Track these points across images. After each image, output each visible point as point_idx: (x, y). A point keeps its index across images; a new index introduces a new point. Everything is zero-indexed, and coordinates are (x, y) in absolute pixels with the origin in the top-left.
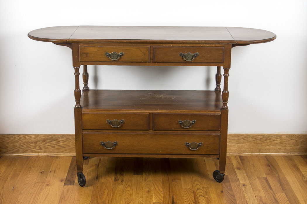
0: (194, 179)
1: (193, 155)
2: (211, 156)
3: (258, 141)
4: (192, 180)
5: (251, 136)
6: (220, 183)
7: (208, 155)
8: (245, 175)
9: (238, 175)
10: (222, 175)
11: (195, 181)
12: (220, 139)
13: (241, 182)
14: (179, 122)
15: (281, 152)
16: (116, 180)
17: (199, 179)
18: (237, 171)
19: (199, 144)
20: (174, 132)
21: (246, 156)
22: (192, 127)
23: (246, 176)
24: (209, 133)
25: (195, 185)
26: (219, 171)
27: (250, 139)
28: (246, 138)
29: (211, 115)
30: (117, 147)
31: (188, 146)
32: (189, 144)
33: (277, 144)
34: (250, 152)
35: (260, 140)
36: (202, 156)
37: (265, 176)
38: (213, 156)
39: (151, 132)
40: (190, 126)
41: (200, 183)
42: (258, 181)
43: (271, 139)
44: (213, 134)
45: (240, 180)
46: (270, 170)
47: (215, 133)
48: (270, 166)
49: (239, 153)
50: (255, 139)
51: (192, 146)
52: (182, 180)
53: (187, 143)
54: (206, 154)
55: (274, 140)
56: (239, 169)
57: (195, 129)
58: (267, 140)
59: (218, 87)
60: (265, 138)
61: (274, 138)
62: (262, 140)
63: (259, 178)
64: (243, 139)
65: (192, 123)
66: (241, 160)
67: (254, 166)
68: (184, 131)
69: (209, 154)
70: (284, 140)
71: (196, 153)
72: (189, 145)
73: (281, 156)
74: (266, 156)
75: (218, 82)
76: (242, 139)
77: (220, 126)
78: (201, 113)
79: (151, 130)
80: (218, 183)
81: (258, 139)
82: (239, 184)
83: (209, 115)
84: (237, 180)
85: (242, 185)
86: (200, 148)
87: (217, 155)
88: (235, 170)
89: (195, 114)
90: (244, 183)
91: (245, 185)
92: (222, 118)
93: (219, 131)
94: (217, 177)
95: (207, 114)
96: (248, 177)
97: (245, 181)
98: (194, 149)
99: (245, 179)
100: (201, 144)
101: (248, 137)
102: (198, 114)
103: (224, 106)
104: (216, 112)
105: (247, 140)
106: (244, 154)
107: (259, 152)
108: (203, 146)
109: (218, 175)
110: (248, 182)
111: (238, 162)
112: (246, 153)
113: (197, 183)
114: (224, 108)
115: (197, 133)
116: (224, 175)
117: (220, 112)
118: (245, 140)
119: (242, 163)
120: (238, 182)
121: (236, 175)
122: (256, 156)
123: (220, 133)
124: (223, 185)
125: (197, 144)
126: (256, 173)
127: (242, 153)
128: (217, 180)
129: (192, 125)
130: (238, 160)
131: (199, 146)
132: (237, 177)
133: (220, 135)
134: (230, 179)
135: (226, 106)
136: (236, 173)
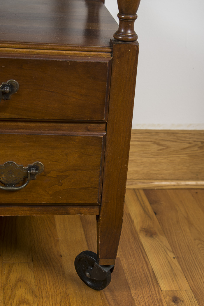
0: (13, 277)
1: (7, 208)
2: (71, 209)
3: (196, 148)
4: (7, 279)
5: (179, 135)
6: (98, 293)
8: (171, 255)
10: (106, 270)
11: (16, 283)
13: (165, 286)
17: (30, 276)
18: (145, 241)
19: (30, 168)
21: (162, 190)
23: (175, 261)
24: (65, 129)
25: (15, 302)
26: (97, 256)
27: (175, 143)
28: (166, 143)
29: (74, 65)
34: (172, 180)
36: (40, 208)
38: (77, 208)
41: (33, 293)
44: (81, 133)
45: (158, 276)
47: (88, 130)
49: (143, 183)
50: (188, 145)
51: (3, 178)
54: (54, 202)
56: (150, 233)
64: (159, 144)
65: (4, 93)
66: (151, 202)
67: (190, 224)
69: (65, 202)
71: (21, 201)
76: (155, 143)
78: (38, 54)
80: (91, 292)
81: (196, 145)
82: (159, 292)
83: (66, 61)
84: (149, 275)
85: (168, 297)
86: (31, 181)
87: (92, 205)
88: (139, 237)
89: (16, 58)
90: (175, 290)
91: (179, 296)
92: (114, 74)
93: (103, 122)
94: (88, 274)
95: (60, 60)
96: (180, 264)
97: (174, 280)
98: (10, 188)
99: (175, 275)
100: (36, 170)
101: (172, 139)
102: (24, 58)
103: (123, 31)
104: (93, 53)
105: (168, 147)
106: (157, 183)
107: (197, 179)
108: (45, 175)
109: (93, 266)
110: (185, 285)
111: (144, 208)
112: (162, 182)
113: (21, 292)
114: (124, 39)
115: (22, 131)
116: (112, 270)
117: (109, 54)
118: (161, 147)
119: (156, 214)
120: (154, 286)
121: (146, 258)
122: (190, 189)
123: (106, 130)
124: (108, 300)
125: (21, 167)
126: (201, 249)
127: (151, 181)
128: (89, 283)
129: (3, 98)
130: (142, 203)
131: (29, 175)
132: (149, 267)
133: (105, 136)
134: (127, 274)
135: (129, 32)
136: (144, 249)
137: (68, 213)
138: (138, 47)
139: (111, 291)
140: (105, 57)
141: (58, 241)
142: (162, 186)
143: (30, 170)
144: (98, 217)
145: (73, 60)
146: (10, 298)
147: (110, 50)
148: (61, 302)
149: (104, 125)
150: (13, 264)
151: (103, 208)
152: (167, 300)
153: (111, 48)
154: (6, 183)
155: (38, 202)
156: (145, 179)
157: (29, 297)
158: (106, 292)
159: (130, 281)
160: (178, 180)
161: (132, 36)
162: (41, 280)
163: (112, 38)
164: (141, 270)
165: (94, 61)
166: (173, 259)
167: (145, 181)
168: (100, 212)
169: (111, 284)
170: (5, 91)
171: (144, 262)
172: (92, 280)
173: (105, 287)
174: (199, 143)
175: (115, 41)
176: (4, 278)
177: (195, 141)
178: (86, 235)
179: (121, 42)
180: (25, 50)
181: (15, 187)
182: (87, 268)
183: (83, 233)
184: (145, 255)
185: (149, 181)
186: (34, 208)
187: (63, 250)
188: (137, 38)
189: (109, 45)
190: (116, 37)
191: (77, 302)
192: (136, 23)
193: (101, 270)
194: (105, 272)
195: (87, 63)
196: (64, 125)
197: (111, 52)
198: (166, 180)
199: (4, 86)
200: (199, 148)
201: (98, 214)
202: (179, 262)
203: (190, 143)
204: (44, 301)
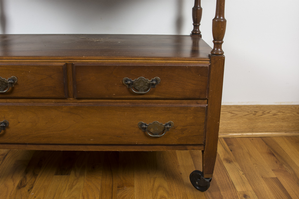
0: (157, 184)
1: (154, 147)
2: (189, 147)
4: (153, 185)
5: (242, 108)
6: (203, 193)
7: (183, 146)
8: (241, 173)
9: (230, 174)
10: (208, 180)
11: (158, 188)
12: (207, 114)
13: (239, 189)
14: (126, 81)
15: (282, 131)
16: (21, 186)
17: (166, 184)
18: (226, 165)
19: (166, 125)
20: (117, 102)
21: (233, 138)
22: (151, 93)
23: (244, 176)
24: (185, 103)
25: (158, 197)
26: (202, 173)
27: (240, 112)
28: (235, 112)
30: (7, 130)
31: (144, 129)
32: (146, 125)
33: (278, 120)
34: (239, 132)
35: (255, 114)
36: (171, 147)
37: (273, 175)
38: (192, 147)
39: (72, 102)
40: (148, 89)
41: (168, 193)
42: (266, 186)
43: (271, 113)
44: (194, 105)
45: (235, 184)
46: (277, 163)
47: (198, 103)
48: (274, 155)
49: (223, 134)
50: (247, 113)
51: (152, 130)
52: (135, 187)
53: (142, 124)
54: (179, 143)
55: (274, 115)
56: (229, 161)
57: (158, 97)
58: (265, 114)
59: (196, 29)
60: (261, 112)
61: (274, 112)
62: (257, 114)
63: (266, 179)
64: (231, 113)
65: (153, 84)
66: (228, 145)
67: (251, 156)
68: (137, 101)
69: (185, 143)
70: (288, 115)
71: (161, 143)
72: (146, 128)
73: (282, 137)
74: (262, 138)
75: (197, 19)
76: (229, 112)
77: (209, 88)
79: (71, 99)
80: (199, 192)
81: (252, 113)
82: (236, 193)
83: (186, 66)
84: (230, 184)
85: (241, 195)
86: (167, 132)
87: (200, 145)
88: (223, 163)
89: (159, 65)
90: (244, 191)
91: (247, 194)
92: (212, 73)
93: (206, 99)
94: (197, 183)
95: (183, 66)
96: (246, 177)
97: (244, 186)
98: (156, 136)
99: (244, 183)
100: (170, 126)
101: (238, 110)
102: (163, 65)
103: (216, 49)
104: (200, 62)
105: (236, 115)
106: (231, 134)
107: (253, 132)
108: (175, 129)
109: (200, 179)
110: (250, 189)
111: (225, 148)
112: (233, 134)
113: (161, 192)
114: (217, 54)
115: (162, 104)
116: (210, 181)
117: (209, 62)
118: (233, 115)
119: (231, 151)
120: (233, 189)
121: (228, 174)
122: (249, 137)
123: (207, 103)
124: (208, 197)
125: (161, 124)
126: (257, 169)
127: (228, 133)
128: (198, 188)
129: (152, 87)
130: (223, 145)
131: (166, 129)
132: (230, 179)
133: (207, 107)
134: (218, 183)
135: (219, 50)
136: (226, 170)
137: (187, 149)
138: (224, 58)
139: (210, 192)
140: (207, 64)
141: (179, 166)
142: (234, 136)
143: (167, 126)
144: (203, 151)
145: (189, 66)
146: (155, 195)
147: (210, 60)
148: (183, 198)
149: (206, 100)
150: (156, 177)
151: (206, 146)
152: (240, 196)
153: (210, 59)
154: (153, 133)
155: (170, 143)
156: (224, 132)
157: (166, 195)
158: (207, 192)
159: (219, 187)
160: (242, 132)
161: (221, 52)
162: (172, 186)
163: (210, 53)
164: (225, 181)
165: (201, 65)
166: (242, 175)
167: (224, 133)
168: (204, 149)
169: (210, 188)
170: (153, 83)
171: (227, 177)
172: (199, 186)
173: (207, 189)
174: (253, 112)
175: (212, 55)
176: (152, 185)
177: (251, 111)
178: (194, 163)
179: (215, 55)
180: (164, 61)
181: (158, 135)
182: (197, 180)
183: (192, 161)
184: (227, 173)
185: (226, 133)
186: (169, 147)
187: (182, 170)
188: (223, 53)
189: (208, 57)
190: (212, 53)
191: (191, 198)
192: (223, 45)
193: (205, 180)
194: (207, 182)
195: (197, 67)
196: (184, 101)
197: (210, 61)
198: (236, 132)
199: (153, 80)
200: (253, 114)
201: (203, 150)
202: (246, 176)
203: (248, 112)
204: (174, 197)
